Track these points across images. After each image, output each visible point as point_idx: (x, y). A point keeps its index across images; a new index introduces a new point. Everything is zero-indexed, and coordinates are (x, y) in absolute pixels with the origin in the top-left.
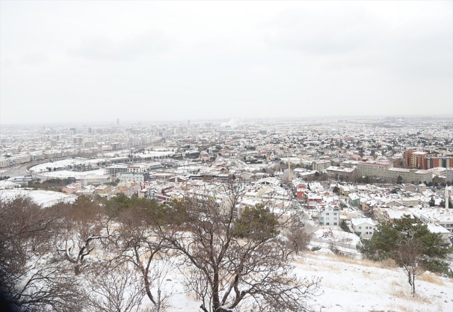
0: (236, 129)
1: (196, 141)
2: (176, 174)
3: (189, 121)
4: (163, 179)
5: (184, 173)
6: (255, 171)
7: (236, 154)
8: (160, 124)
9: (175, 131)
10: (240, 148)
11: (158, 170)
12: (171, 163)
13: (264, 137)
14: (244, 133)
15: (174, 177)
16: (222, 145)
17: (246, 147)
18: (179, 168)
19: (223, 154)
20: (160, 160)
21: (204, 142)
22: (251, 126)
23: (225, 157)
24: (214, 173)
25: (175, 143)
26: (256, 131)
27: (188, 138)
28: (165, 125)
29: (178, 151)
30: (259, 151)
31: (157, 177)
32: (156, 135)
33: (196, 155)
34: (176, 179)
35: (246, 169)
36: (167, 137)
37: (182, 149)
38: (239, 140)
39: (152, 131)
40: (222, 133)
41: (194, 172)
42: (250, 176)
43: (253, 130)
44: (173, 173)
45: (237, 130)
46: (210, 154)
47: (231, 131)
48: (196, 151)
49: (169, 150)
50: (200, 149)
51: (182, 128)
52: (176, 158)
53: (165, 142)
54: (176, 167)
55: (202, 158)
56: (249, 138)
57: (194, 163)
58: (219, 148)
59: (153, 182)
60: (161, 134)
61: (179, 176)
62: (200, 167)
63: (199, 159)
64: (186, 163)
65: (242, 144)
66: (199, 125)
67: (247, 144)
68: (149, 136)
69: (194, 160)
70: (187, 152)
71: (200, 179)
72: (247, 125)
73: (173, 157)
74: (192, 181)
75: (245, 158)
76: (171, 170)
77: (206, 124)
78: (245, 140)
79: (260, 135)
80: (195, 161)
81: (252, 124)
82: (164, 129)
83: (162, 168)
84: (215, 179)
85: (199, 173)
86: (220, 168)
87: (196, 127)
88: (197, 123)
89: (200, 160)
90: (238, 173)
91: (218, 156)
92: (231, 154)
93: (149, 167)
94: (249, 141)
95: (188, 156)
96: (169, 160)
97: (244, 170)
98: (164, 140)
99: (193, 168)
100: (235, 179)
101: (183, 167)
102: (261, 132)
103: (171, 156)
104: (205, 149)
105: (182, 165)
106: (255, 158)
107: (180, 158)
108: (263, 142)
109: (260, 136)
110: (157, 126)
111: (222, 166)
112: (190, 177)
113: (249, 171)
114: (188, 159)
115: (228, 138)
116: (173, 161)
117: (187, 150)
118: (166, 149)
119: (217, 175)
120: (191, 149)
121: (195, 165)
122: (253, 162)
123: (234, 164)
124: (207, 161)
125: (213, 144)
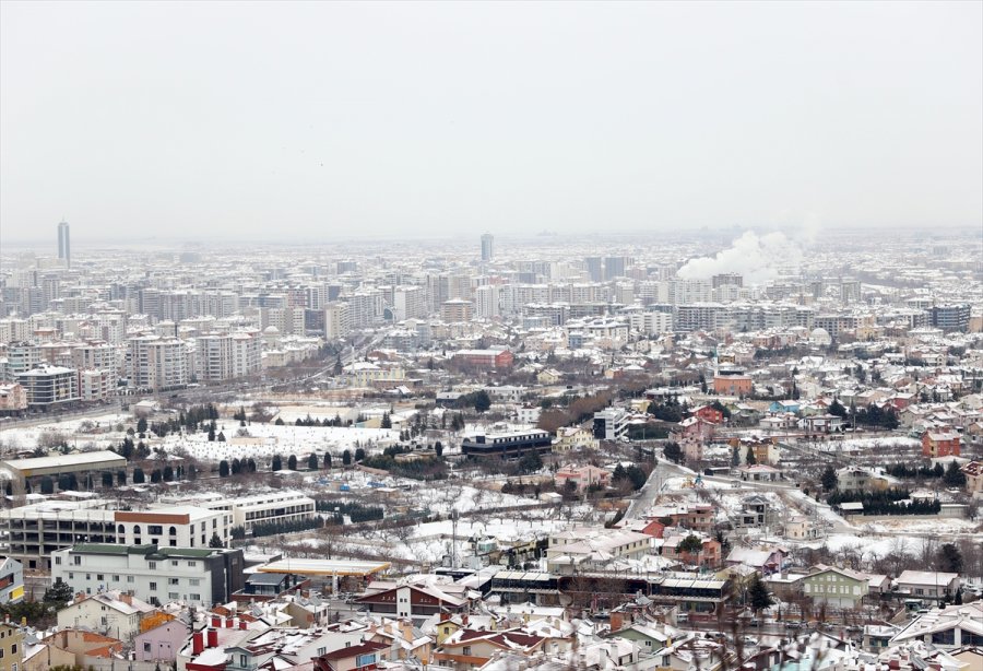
0: (776, 292)
1: (529, 369)
2: (402, 563)
3: (486, 244)
4: (326, 593)
5: (450, 557)
6: (892, 558)
7: (774, 454)
8: (310, 262)
9: (400, 301)
10: (799, 414)
11: (293, 539)
12: (374, 497)
13: (952, 350)
14: (828, 324)
15: (390, 586)
16: (686, 395)
17: (835, 409)
18: (421, 530)
19: (691, 450)
20: (309, 479)
21: (576, 369)
22: (872, 279)
23: (707, 468)
24: (633, 563)
25: (398, 375)
26: (905, 311)
27: (482, 345)
28: (342, 268)
29: (418, 426)
30: (922, 436)
31: (291, 582)
32: (288, 328)
33: (528, 454)
34: (404, 594)
35: (835, 544)
36: (351, 341)
37: (439, 412)
38: (792, 363)
39: (262, 301)
40: (689, 320)
41: (512, 556)
42: (858, 591)
43: (886, 301)
44: (384, 558)
45: (785, 303)
46: (613, 447)
47: (742, 304)
48: (524, 427)
49: (361, 419)
50: (553, 415)
51: (441, 285)
52: (405, 465)
53: (339, 369)
54: (405, 523)
55: (565, 469)
56: (861, 354)
57: (510, 500)
58: (668, 412)
59: (265, 608)
60: (314, 322)
61: (418, 578)
62: (549, 527)
63: (543, 474)
64: (466, 500)
65: (811, 388)
66: (544, 268)
67: (847, 389)
68: (241, 333)
69: (515, 479)
70: (471, 431)
71: (549, 602)
72: (847, 269)
73: (389, 461)
74: (501, 611)
75: (829, 479)
76: (374, 541)
77: (592, 263)
78: (832, 367)
79: (927, 333)
80: (520, 490)
81: (877, 263)
82: (334, 292)
83: (317, 524)
84: (643, 600)
85: (543, 563)
86: (675, 538)
87: (529, 278)
88: (533, 256)
89: (549, 486)
90: (787, 569)
91: (662, 460)
92: (743, 451)
93: (243, 521)
94: (860, 374)
95: (475, 454)
96: (361, 480)
97: (824, 551)
98: (331, 357)
99: (505, 532)
100: (767, 603)
101: (446, 527)
102: (936, 318)
103: (373, 452)
104: (582, 417)
105: (442, 509)
106: (891, 481)
107: (431, 468)
108: (947, 380)
109: (931, 340)
110: (296, 275)
111: (686, 521)
112: (485, 588)
113: (853, 561)
114: (475, 475)
115: (730, 351)
116: (389, 483)
117: (473, 419)
118: (345, 414)
119: (652, 579)
120: (498, 417)
121: (522, 513)
122: (880, 504)
123: (758, 514)
124: (594, 490)
125: (630, 388)
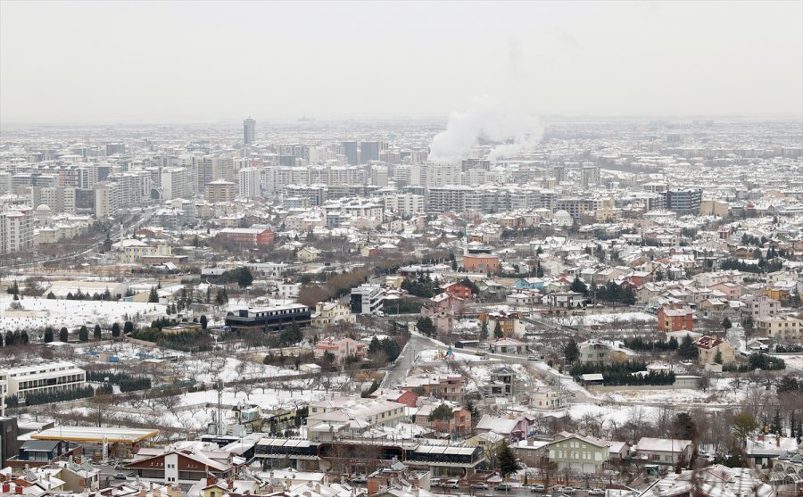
0: (521, 177)
1: (289, 246)
2: (168, 430)
3: (249, 127)
4: (96, 460)
5: (215, 424)
6: (630, 426)
7: (520, 328)
8: (81, 144)
9: (166, 181)
10: (543, 291)
11: (65, 408)
12: (142, 367)
13: (686, 232)
14: (570, 207)
15: (159, 453)
16: (437, 272)
17: (577, 286)
18: (188, 399)
19: (442, 324)
20: (79, 350)
21: (333, 248)
22: (610, 164)
23: (457, 340)
24: (388, 430)
25: (164, 252)
26: (641, 194)
27: (244, 223)
28: (112, 150)
29: (184, 299)
30: (657, 311)
31: (63, 449)
32: (60, 209)
33: (288, 327)
34: (172, 460)
35: (577, 412)
36: (119, 219)
37: (203, 287)
38: (537, 243)
39: (34, 181)
40: (438, 202)
41: (275, 423)
42: (599, 457)
43: (623, 185)
44: (152, 425)
45: (530, 187)
46: (369, 321)
47: (490, 187)
48: (285, 301)
49: (129, 294)
50: (313, 292)
51: (205, 168)
52: (172, 337)
53: (107, 246)
54: (171, 392)
55: (324, 342)
56: (600, 235)
57: (272, 371)
58: (420, 289)
59: (40, 473)
60: (85, 201)
61: (185, 445)
62: (308, 397)
63: (303, 346)
64: (229, 373)
65: (555, 267)
66: (303, 151)
67: (588, 267)
68: (14, 211)
69: (276, 351)
70: (235, 305)
71: (313, 467)
72: (587, 155)
73: (156, 333)
74: (265, 476)
75: (572, 352)
76: (141, 410)
77: (349, 148)
78: (574, 247)
79: (662, 216)
80: (281, 361)
81: (614, 151)
82: (103, 173)
83: (87, 393)
84: (398, 465)
85: (303, 431)
86: (428, 407)
87: (289, 161)
88: (293, 141)
89: (309, 358)
90: (533, 437)
91: (415, 333)
92: (491, 326)
93: (16, 390)
94: (599, 252)
95: (239, 327)
96: (129, 352)
97: (567, 419)
98: (100, 235)
99: (266, 401)
100: (514, 468)
101: (211, 396)
102: (669, 201)
103: (142, 325)
104: (339, 293)
105: (207, 379)
106: (629, 353)
107: (196, 340)
108: (681, 259)
109: (665, 222)
110: (67, 155)
111: (437, 391)
112: (249, 454)
113: (594, 428)
114: (239, 348)
115: (478, 231)
116: (156, 354)
117: (236, 294)
118: (114, 288)
119: (406, 446)
120: (259, 292)
121: (282, 384)
122: (619, 375)
123: (506, 384)
124: (352, 362)
125: (384, 266)
